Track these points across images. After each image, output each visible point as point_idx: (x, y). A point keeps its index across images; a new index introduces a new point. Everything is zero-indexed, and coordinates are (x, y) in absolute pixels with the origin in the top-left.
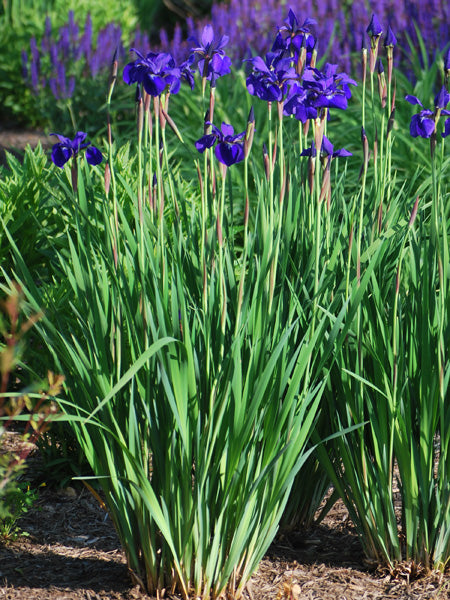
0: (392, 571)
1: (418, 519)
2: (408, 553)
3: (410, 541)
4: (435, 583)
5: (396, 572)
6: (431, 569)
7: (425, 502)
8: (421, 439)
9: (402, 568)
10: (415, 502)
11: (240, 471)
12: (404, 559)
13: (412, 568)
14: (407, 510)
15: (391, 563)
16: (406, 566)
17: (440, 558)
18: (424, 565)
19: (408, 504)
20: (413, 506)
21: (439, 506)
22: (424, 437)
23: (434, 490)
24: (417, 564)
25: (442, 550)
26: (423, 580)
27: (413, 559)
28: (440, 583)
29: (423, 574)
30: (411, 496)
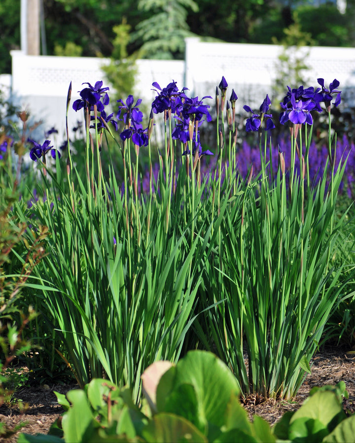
0: (244, 401)
1: (259, 367)
2: (254, 389)
3: (254, 381)
4: (271, 404)
5: (247, 401)
6: (268, 398)
7: (263, 356)
8: (259, 318)
9: (250, 398)
10: (257, 356)
11: (152, 334)
12: (252, 392)
13: (257, 398)
14: (252, 362)
15: (244, 396)
16: (253, 397)
17: (273, 390)
18: (263, 396)
19: (253, 357)
20: (256, 359)
21: (272, 358)
22: (261, 317)
23: (269, 349)
24: (259, 395)
25: (274, 385)
26: (263, 403)
27: (257, 392)
28: (274, 404)
29: (264, 400)
30: (254, 352)
